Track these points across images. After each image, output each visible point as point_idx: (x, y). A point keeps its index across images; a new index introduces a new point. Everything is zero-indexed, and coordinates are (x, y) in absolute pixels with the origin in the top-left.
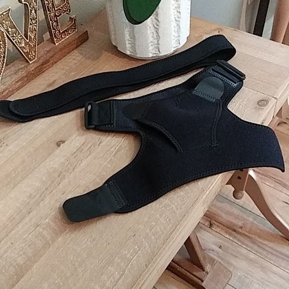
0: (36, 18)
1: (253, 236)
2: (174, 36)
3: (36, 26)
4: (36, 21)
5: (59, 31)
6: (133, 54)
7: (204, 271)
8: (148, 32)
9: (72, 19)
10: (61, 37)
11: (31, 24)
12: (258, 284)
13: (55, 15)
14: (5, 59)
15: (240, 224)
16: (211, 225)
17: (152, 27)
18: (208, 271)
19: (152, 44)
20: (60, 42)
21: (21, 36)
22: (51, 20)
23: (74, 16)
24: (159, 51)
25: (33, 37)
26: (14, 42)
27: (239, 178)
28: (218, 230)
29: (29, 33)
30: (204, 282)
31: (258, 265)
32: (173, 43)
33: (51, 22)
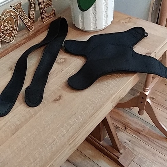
0: (34, 8)
1: (149, 136)
2: (104, 20)
3: (34, 12)
4: (34, 10)
5: (46, 16)
6: (83, 28)
7: (119, 152)
8: (91, 17)
9: (53, 10)
10: (47, 19)
11: (31, 11)
12: (150, 162)
13: (44, 8)
14: (18, 28)
15: (142, 129)
16: (126, 129)
17: (93, 14)
18: (122, 153)
19: (92, 23)
20: (46, 22)
21: (26, 17)
22: (42, 10)
23: (54, 8)
24: (96, 27)
25: (32, 18)
26: (22, 19)
27: (142, 103)
28: (130, 132)
29: (30, 16)
30: (119, 158)
31: (150, 152)
32: (104, 23)
33: (42, 11)
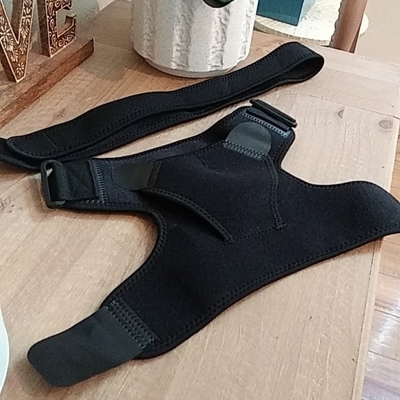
0: (31, 6)
3: (30, 18)
4: (31, 10)
5: (56, 33)
6: (180, 68)
8: (212, 30)
9: (72, 18)
10: (58, 45)
11: (24, 15)
13: (54, 7)
17: (218, 23)
19: (214, 50)
20: (56, 53)
21: (10, 32)
22: (49, 15)
23: (74, 14)
25: (24, 37)
29: (20, 30)
32: (238, 52)
33: (48, 17)
